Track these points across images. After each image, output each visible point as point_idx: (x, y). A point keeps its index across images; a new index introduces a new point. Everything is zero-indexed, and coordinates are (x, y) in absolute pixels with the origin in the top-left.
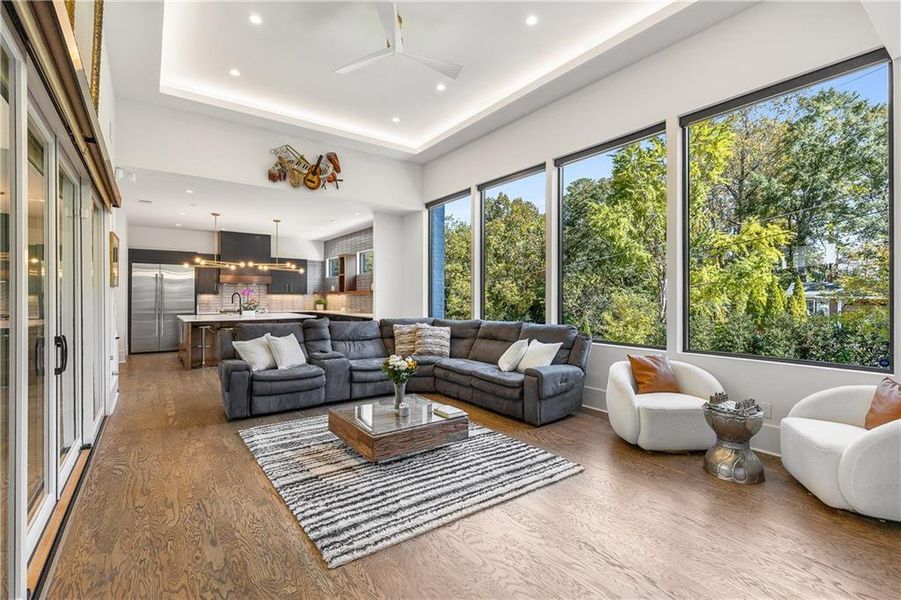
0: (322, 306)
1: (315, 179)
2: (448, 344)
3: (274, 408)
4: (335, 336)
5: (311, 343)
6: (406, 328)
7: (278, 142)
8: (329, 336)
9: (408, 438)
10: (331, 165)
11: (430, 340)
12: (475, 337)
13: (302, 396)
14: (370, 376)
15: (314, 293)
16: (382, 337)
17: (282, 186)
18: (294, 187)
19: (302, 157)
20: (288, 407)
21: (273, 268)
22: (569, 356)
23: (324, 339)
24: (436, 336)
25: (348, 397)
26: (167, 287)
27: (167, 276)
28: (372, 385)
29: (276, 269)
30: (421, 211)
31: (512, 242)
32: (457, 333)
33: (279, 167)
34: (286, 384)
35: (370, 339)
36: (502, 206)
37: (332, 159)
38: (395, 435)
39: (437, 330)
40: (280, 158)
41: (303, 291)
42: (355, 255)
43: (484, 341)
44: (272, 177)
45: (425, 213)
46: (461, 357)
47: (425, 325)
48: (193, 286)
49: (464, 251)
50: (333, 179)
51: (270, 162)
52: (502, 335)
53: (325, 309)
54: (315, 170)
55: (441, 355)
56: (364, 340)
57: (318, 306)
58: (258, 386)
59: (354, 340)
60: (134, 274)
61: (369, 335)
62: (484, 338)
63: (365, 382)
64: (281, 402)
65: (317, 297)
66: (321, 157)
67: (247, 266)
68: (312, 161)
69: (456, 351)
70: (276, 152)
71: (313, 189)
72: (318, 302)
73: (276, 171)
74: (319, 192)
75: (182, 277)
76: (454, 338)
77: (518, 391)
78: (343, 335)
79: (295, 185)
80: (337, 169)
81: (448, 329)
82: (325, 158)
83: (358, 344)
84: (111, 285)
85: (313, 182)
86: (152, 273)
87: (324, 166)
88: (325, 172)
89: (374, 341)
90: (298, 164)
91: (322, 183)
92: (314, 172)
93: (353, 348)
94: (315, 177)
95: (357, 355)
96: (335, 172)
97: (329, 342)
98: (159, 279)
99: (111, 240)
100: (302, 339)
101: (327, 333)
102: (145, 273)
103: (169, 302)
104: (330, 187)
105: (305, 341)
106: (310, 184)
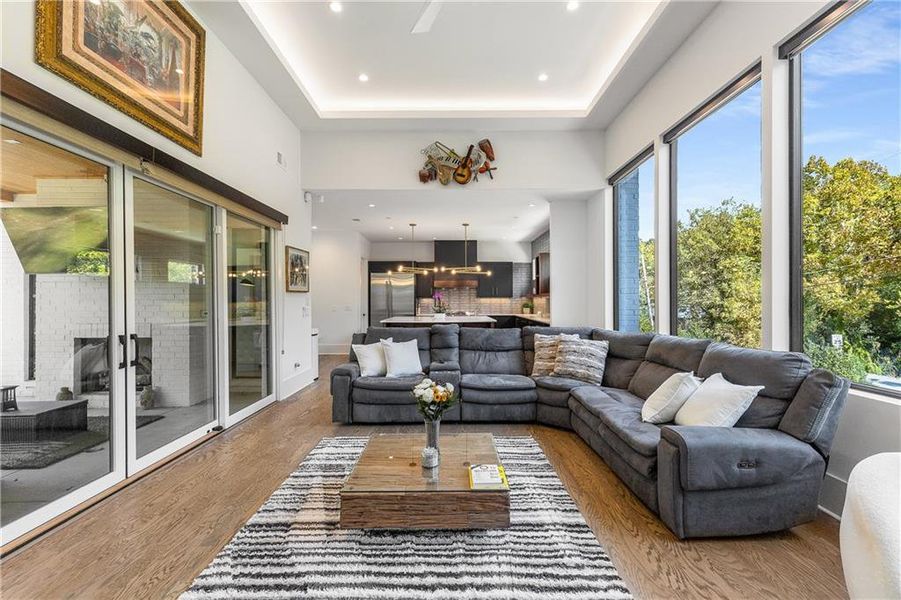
0: (528, 310)
1: (465, 173)
2: (602, 366)
3: (373, 418)
4: (465, 345)
5: (437, 351)
6: (548, 340)
7: (427, 142)
8: (457, 344)
9: (396, 507)
10: (483, 155)
11: (572, 358)
12: (642, 358)
13: (403, 409)
14: (483, 396)
15: (521, 296)
16: (523, 349)
17: (433, 186)
18: (444, 185)
19: (452, 152)
20: (389, 419)
21: (460, 272)
22: (783, 413)
23: (450, 347)
24: (582, 353)
25: (459, 419)
26: (394, 293)
27: (394, 283)
28: (488, 407)
29: (464, 272)
30: (603, 190)
31: (835, 221)
32: (617, 351)
33: (430, 166)
34: (384, 395)
35: (508, 351)
36: (814, 175)
37: (486, 147)
38: (376, 498)
39: (587, 345)
40: (430, 157)
41: (510, 295)
43: (651, 365)
44: (424, 178)
45: (609, 192)
46: (618, 387)
47: (576, 337)
48: (413, 292)
49: (751, 241)
50: (486, 169)
51: (419, 164)
52: (673, 359)
53: (532, 312)
54: (466, 162)
55: (587, 380)
56: (499, 351)
57: (524, 310)
58: (357, 393)
59: (487, 351)
60: (372, 282)
61: (506, 346)
62: (651, 361)
63: (478, 403)
64: (380, 414)
65: (523, 301)
66: (472, 146)
67: (439, 271)
68: (462, 152)
69: (613, 377)
70: (425, 152)
71: (463, 183)
72: (525, 306)
73: (426, 172)
74: (472, 186)
75: (404, 282)
76: (611, 356)
77: (648, 463)
78: (474, 344)
79: (445, 183)
80: (491, 158)
81: (605, 343)
82: (476, 147)
83: (490, 355)
84: (287, 291)
85: (464, 176)
86: (383, 282)
87: (476, 156)
88: (477, 162)
89: (511, 353)
90: (448, 159)
91: (473, 175)
92: (464, 166)
93: (482, 360)
94: (466, 170)
95: (484, 368)
96: (488, 161)
97: (456, 351)
98: (388, 286)
99: (287, 253)
100: (427, 346)
101: (454, 340)
102: (379, 281)
103: (396, 305)
104: (483, 178)
105: (431, 348)
106: (460, 179)
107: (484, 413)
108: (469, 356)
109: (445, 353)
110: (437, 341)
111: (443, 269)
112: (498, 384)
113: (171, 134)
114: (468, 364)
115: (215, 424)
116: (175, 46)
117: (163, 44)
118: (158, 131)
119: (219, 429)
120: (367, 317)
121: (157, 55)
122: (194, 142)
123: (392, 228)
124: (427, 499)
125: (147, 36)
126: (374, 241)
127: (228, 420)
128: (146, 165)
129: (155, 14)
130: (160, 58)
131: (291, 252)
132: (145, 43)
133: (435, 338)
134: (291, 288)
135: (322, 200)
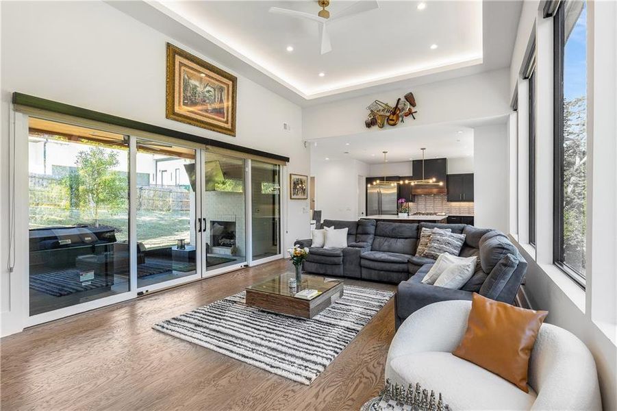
1: (395, 118)
3: (314, 270)
4: (378, 233)
6: (428, 232)
7: (370, 102)
8: (373, 232)
10: (408, 104)
11: (434, 244)
13: (328, 267)
14: (373, 264)
16: (417, 238)
17: (375, 128)
18: (381, 127)
19: (386, 105)
20: (322, 272)
25: (360, 277)
26: (383, 198)
27: (383, 191)
29: (422, 183)
33: (372, 117)
37: (410, 99)
39: (448, 236)
40: (372, 111)
44: (369, 125)
47: (446, 231)
48: (396, 197)
50: (410, 113)
51: (366, 116)
54: (395, 110)
56: (399, 238)
60: (368, 191)
61: (406, 235)
63: (371, 269)
66: (399, 99)
67: (404, 183)
68: (393, 104)
70: (369, 108)
71: (394, 125)
73: (370, 121)
74: (400, 126)
75: (391, 190)
78: (384, 233)
79: (382, 126)
80: (413, 104)
82: (403, 99)
83: (393, 240)
84: (291, 198)
85: (393, 120)
86: (376, 191)
87: (402, 105)
88: (403, 109)
89: (407, 240)
90: (383, 110)
91: (400, 119)
92: (394, 113)
93: (386, 243)
94: (395, 116)
95: (386, 248)
96: (412, 107)
97: (371, 236)
98: (379, 194)
99: (291, 178)
100: (355, 232)
101: (371, 229)
102: (373, 191)
103: (385, 207)
104: (408, 120)
105: (357, 234)
106: (392, 122)
107: (374, 275)
108: (379, 240)
109: (364, 237)
110: (360, 230)
112: (383, 258)
113: (219, 130)
114: (376, 245)
115: (245, 263)
116: (221, 90)
117: (216, 93)
118: (214, 130)
119: (246, 266)
120: (365, 215)
121: (213, 98)
122: (232, 131)
123: (373, 155)
124: (276, 298)
125: (209, 91)
126: (371, 164)
127: (252, 263)
128: (207, 146)
129: (212, 81)
130: (215, 98)
131: (293, 176)
132: (207, 95)
133: (360, 228)
134: (293, 197)
135: (316, 145)
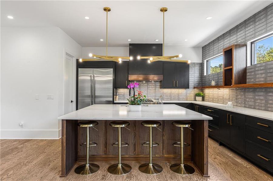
0: (200, 98)
15: (194, 88)
41: (187, 86)
42: (246, 45)
53: (203, 100)
57: (197, 98)
65: (196, 91)
72: (197, 95)
111: (139, 58)
120: (74, 103)
